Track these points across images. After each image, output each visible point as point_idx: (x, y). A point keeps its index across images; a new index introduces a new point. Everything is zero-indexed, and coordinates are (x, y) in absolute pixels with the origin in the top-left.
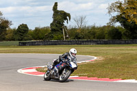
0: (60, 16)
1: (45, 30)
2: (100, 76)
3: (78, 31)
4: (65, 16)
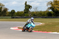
0: (28, 7)
1: (22, 12)
2: (43, 31)
4: (30, 7)
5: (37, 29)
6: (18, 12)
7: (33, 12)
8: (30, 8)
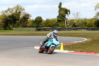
2: (88, 51)
3: (75, 22)
4: (67, 11)
5: (79, 48)
6: (47, 20)
7: (72, 21)
8: (67, 13)
